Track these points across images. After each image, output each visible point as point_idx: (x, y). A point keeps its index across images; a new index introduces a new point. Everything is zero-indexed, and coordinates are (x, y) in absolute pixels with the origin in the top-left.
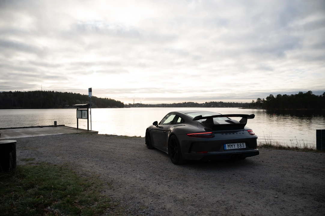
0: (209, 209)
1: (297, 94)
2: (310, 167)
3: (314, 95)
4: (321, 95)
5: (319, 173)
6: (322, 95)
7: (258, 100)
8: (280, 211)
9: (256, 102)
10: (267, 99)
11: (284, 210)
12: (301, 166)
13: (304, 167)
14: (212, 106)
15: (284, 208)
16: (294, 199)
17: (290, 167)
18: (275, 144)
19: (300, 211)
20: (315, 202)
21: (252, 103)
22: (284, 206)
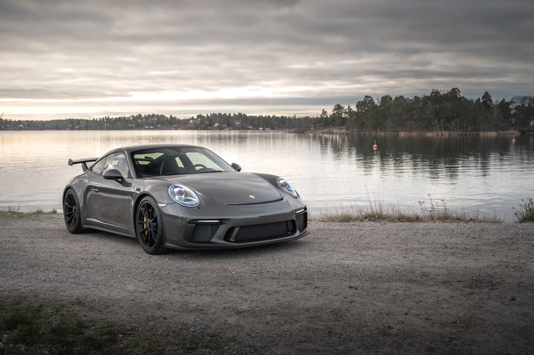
0: (305, 316)
1: (426, 95)
2: (457, 246)
3: (463, 97)
4: (479, 99)
5: (471, 253)
6: (481, 98)
7: (336, 109)
8: (416, 305)
9: (330, 116)
10: (357, 106)
11: (421, 303)
12: (442, 246)
13: (448, 245)
14: (216, 125)
15: (421, 301)
16: (434, 289)
17: (424, 248)
18: (390, 212)
19: (444, 302)
20: (465, 289)
21: (322, 118)
22: (421, 299)
